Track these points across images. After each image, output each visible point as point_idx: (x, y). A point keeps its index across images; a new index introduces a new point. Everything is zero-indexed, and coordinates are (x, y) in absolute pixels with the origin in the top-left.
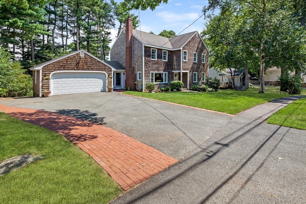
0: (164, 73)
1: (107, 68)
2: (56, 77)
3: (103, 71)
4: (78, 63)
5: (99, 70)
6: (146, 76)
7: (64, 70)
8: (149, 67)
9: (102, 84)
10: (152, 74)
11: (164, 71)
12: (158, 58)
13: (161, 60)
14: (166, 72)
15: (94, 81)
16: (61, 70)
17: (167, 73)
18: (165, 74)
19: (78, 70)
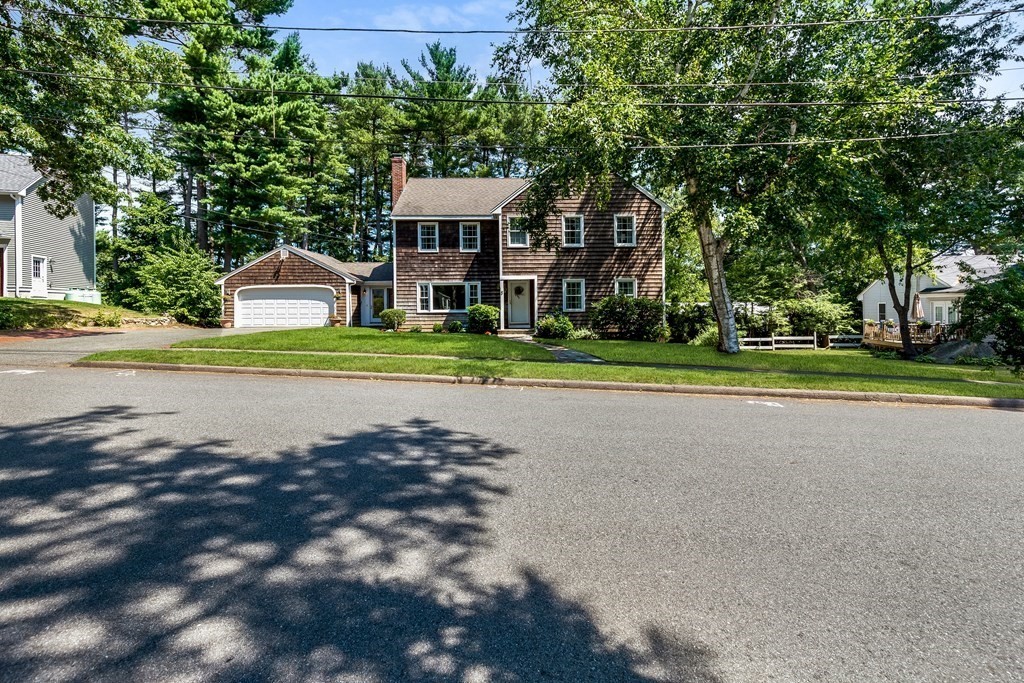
0: (467, 285)
1: (335, 277)
2: (245, 296)
3: (325, 284)
4: (278, 272)
5: (318, 283)
6: (402, 293)
7: (255, 284)
8: (413, 270)
9: (327, 311)
10: (425, 289)
11: (465, 280)
12: (442, 246)
13: (455, 250)
14: (473, 283)
15: (310, 306)
16: (250, 284)
17: (479, 284)
18: (473, 288)
19: (278, 283)
